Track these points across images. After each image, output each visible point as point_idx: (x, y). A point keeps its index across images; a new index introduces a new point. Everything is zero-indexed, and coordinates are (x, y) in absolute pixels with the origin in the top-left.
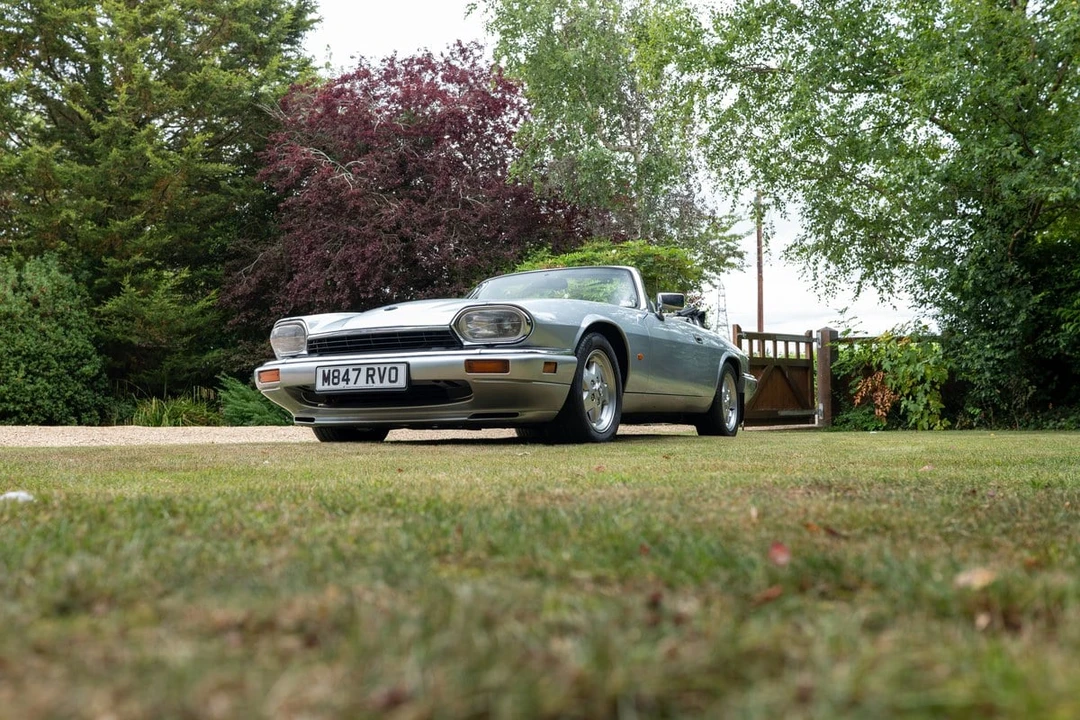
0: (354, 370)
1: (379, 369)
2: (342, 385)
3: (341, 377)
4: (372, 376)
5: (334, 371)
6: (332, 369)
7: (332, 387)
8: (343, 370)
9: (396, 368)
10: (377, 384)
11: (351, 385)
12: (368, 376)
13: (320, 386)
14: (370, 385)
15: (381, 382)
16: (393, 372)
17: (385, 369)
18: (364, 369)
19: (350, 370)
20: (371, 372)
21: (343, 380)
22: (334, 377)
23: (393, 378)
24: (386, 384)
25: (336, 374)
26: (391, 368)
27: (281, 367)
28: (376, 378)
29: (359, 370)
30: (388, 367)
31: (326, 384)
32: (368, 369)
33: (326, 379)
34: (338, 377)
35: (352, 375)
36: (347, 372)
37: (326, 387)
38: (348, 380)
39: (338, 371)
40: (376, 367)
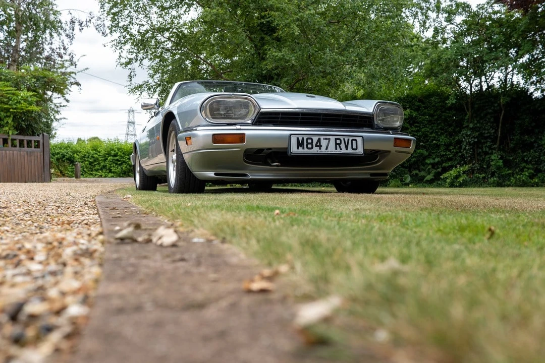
0: (325, 139)
1: (344, 139)
2: (315, 150)
3: (314, 144)
4: (339, 144)
5: (307, 139)
6: (305, 137)
7: (306, 150)
8: (315, 139)
9: (356, 140)
10: (344, 151)
11: (323, 150)
12: (336, 144)
13: (294, 149)
14: (339, 150)
15: (347, 149)
16: (354, 142)
17: (348, 139)
18: (333, 139)
19: (322, 138)
20: (338, 142)
21: (316, 146)
22: (308, 144)
23: (354, 147)
24: (350, 151)
25: (310, 141)
26: (353, 140)
27: (246, 132)
28: (343, 146)
29: (329, 139)
30: (351, 138)
31: (301, 149)
32: (336, 139)
33: (300, 144)
34: (312, 143)
35: (324, 143)
36: (319, 140)
37: (301, 150)
38: (320, 147)
39: (311, 139)
40: (342, 138)
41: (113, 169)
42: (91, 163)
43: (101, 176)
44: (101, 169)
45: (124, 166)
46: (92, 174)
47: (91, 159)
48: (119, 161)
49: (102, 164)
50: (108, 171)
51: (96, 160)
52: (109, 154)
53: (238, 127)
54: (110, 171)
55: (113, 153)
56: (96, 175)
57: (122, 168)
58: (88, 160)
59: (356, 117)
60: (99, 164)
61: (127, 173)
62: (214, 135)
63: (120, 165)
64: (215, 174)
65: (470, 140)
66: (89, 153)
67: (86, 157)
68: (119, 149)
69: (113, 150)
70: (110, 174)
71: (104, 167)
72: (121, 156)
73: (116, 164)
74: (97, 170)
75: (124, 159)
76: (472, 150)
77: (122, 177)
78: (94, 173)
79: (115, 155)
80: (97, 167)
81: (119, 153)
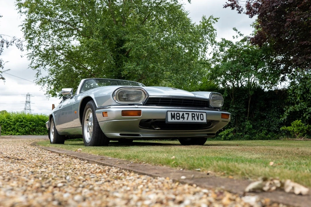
0: (186, 114)
1: (196, 114)
2: (181, 120)
3: (181, 116)
4: (194, 117)
5: (177, 114)
6: (176, 113)
7: (176, 120)
8: (181, 114)
9: (202, 114)
10: (196, 121)
11: (185, 120)
12: (192, 117)
13: (170, 120)
14: (194, 121)
15: (198, 120)
16: (202, 115)
17: (199, 114)
18: (190, 114)
19: (185, 113)
20: (193, 115)
21: (182, 118)
22: (177, 116)
23: (202, 119)
24: (200, 121)
26: (201, 114)
27: (142, 109)
28: (196, 118)
29: (188, 114)
30: (200, 113)
31: (173, 119)
32: (192, 114)
33: (173, 117)
34: (179, 116)
35: (186, 116)
36: (183, 114)
37: (173, 120)
38: (184, 118)
39: (179, 114)
40: (195, 113)
41: (19, 130)
42: (5, 127)
43: (12, 134)
44: (12, 130)
45: (27, 128)
46: (6, 133)
47: (5, 124)
48: (24, 125)
49: (13, 127)
50: (16, 131)
51: (8, 124)
52: (17, 121)
53: (137, 106)
54: (18, 131)
55: (20, 120)
56: (8, 133)
57: (25, 129)
58: (3, 125)
59: (201, 101)
60: (10, 127)
61: (28, 133)
62: (122, 111)
63: (24, 127)
64: (120, 134)
65: (234, 114)
66: (4, 120)
67: (2, 122)
68: (23, 118)
69: (20, 118)
70: (18, 133)
71: (14, 129)
72: (25, 122)
73: (22, 127)
74: (9, 131)
75: (27, 124)
76: (235, 120)
77: (25, 135)
78: (7, 132)
79: (21, 122)
80: (9, 129)
81: (24, 121)
